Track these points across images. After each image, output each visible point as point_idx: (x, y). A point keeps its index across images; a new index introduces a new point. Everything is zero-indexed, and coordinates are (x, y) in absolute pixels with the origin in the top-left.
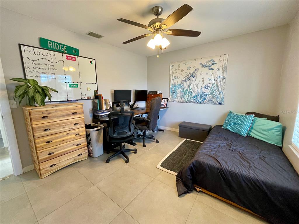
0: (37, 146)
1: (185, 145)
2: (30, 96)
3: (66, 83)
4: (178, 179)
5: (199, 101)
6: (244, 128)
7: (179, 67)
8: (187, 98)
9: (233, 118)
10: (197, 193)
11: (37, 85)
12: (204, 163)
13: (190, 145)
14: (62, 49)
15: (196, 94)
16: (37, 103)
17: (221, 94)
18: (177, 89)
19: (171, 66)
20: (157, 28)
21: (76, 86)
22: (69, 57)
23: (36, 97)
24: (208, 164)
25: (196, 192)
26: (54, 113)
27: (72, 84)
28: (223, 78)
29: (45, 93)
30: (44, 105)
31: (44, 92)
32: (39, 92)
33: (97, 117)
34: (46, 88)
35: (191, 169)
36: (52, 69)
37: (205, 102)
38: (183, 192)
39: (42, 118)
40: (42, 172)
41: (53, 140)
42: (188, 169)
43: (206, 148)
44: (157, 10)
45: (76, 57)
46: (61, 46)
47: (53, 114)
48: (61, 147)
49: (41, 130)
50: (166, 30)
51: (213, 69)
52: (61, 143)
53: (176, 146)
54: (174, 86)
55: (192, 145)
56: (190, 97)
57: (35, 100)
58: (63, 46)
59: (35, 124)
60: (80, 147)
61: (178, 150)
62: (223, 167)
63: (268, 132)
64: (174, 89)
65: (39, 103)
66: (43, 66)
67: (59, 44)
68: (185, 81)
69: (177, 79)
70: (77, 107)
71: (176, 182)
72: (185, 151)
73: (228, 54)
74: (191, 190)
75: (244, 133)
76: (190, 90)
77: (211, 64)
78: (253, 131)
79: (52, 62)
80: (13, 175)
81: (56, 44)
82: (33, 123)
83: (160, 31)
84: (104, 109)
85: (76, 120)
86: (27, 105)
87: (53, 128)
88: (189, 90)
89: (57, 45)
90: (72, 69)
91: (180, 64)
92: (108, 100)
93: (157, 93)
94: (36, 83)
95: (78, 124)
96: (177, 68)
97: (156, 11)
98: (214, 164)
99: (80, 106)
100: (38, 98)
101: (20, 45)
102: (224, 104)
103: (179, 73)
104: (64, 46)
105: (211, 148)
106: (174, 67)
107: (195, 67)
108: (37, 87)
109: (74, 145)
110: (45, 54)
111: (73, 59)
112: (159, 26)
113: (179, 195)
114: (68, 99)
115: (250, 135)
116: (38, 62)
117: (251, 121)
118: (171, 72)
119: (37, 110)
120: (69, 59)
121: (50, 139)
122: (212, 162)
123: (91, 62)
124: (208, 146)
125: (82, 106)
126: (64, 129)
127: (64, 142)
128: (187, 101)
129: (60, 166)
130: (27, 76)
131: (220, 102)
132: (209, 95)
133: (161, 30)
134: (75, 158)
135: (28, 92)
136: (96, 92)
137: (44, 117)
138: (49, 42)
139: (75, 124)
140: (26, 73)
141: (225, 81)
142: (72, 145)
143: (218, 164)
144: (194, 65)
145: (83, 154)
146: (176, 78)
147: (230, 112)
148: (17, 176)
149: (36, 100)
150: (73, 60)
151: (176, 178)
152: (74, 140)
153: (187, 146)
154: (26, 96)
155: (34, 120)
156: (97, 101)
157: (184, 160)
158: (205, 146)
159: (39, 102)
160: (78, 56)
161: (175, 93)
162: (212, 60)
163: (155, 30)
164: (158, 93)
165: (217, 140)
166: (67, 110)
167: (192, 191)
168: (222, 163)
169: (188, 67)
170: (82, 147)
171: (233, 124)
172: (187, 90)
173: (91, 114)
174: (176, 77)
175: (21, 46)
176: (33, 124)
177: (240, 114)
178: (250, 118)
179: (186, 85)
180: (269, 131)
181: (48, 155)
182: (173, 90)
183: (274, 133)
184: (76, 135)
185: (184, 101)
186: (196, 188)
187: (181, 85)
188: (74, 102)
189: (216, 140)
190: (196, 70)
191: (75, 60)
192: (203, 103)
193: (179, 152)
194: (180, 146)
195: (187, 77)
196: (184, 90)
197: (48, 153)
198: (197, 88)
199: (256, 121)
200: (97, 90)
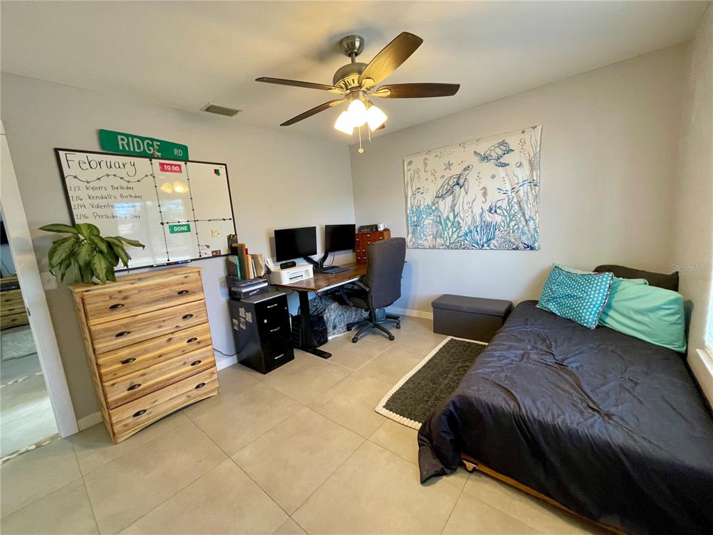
0: (103, 371)
1: (448, 352)
2: (82, 263)
3: (162, 224)
4: (421, 440)
5: (477, 244)
6: (589, 307)
7: (425, 164)
8: (450, 238)
9: (561, 283)
10: (467, 475)
11: (98, 236)
12: (479, 401)
13: (460, 352)
14: (150, 150)
15: (469, 228)
16: (98, 278)
17: (531, 223)
18: (424, 216)
19: (406, 164)
20: (353, 85)
21: (185, 228)
22: (165, 166)
23: (94, 264)
24: (488, 405)
25: (465, 471)
26: (136, 296)
27: (177, 226)
28: (532, 184)
29: (115, 253)
30: (114, 280)
31: (113, 250)
32: (101, 252)
33: (238, 297)
34: (117, 242)
35: (450, 416)
36: (131, 196)
37: (492, 247)
38: (432, 473)
39: (110, 308)
40: (116, 428)
41: (139, 355)
42: (442, 416)
43: (490, 362)
44: (350, 45)
45: (182, 163)
46: (148, 143)
47: (136, 298)
48: (154, 370)
49: (109, 336)
50: (376, 88)
51: (505, 165)
52: (155, 362)
53: (425, 356)
54: (417, 210)
55: (465, 351)
56: (455, 236)
57: (92, 270)
58: (151, 143)
59: (96, 323)
60: (198, 368)
61: (429, 367)
62: (524, 412)
63: (650, 318)
64: (418, 217)
65: (101, 276)
66: (110, 191)
67: (143, 139)
68: (442, 197)
69: (423, 193)
70: (187, 279)
71: (418, 448)
72: (448, 367)
73: (541, 126)
74: (454, 467)
75: (590, 320)
76: (454, 218)
77: (500, 153)
78: (611, 313)
79: (129, 182)
80: (56, 436)
81: (135, 140)
82: (92, 322)
83: (361, 93)
84: (252, 277)
85: (187, 308)
86: (76, 283)
87: (137, 329)
88: (452, 219)
89: (137, 141)
90: (180, 188)
91: (428, 157)
92: (261, 255)
93: (379, 230)
94: (95, 233)
95: (191, 316)
96: (421, 167)
97: (348, 46)
98: (503, 404)
99: (194, 276)
100: (100, 265)
101: (56, 150)
102: (539, 248)
103: (427, 179)
104: (155, 143)
105: (503, 362)
106: (412, 165)
107: (462, 162)
108: (97, 240)
109: (185, 363)
110: (113, 166)
111: (175, 168)
112: (356, 82)
113: (424, 481)
114: (169, 260)
115: (605, 323)
116: (97, 184)
117: (607, 290)
118: (407, 178)
119: (99, 293)
120: (167, 171)
121: (131, 353)
122: (498, 400)
123: (217, 172)
124: (495, 357)
125: (200, 275)
126: (160, 330)
127: (162, 358)
128: (450, 243)
129: (155, 413)
130: (75, 217)
131: (530, 243)
132: (502, 229)
133: (363, 89)
134: (190, 394)
135: (78, 255)
136: (232, 239)
137: (114, 307)
138: (119, 137)
139: (185, 317)
140: (73, 210)
141: (539, 191)
142: (181, 365)
143: (512, 404)
144: (461, 157)
145: (208, 383)
146: (421, 191)
147: (556, 267)
148: (64, 439)
149: (96, 269)
150: (176, 171)
151: (419, 439)
152: (184, 352)
153: (451, 356)
154: (73, 262)
155: (92, 316)
156: (235, 259)
157: (441, 392)
158: (487, 357)
159: (102, 274)
160: (186, 160)
161: (419, 228)
162: (503, 143)
163: (348, 91)
164: (381, 228)
165: (521, 340)
166: (164, 286)
167: (455, 470)
168: (523, 402)
169: (446, 163)
170: (204, 367)
171: (562, 297)
172: (448, 218)
173: (223, 290)
174: (419, 189)
175: (60, 152)
176: (92, 324)
177: (580, 272)
178: (603, 281)
179: (444, 206)
180: (651, 315)
181: (129, 390)
182: (415, 219)
183: (664, 318)
184: (189, 341)
185: (442, 245)
186: (465, 462)
187: (434, 208)
188: (183, 265)
189: (516, 342)
190: (465, 170)
191: (180, 171)
192: (487, 248)
193: (432, 370)
194: (435, 357)
195: (446, 186)
196: (440, 219)
197: (128, 386)
198: (472, 212)
199: (620, 287)
200: (234, 234)
